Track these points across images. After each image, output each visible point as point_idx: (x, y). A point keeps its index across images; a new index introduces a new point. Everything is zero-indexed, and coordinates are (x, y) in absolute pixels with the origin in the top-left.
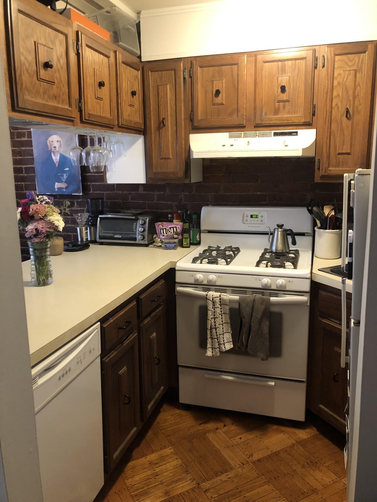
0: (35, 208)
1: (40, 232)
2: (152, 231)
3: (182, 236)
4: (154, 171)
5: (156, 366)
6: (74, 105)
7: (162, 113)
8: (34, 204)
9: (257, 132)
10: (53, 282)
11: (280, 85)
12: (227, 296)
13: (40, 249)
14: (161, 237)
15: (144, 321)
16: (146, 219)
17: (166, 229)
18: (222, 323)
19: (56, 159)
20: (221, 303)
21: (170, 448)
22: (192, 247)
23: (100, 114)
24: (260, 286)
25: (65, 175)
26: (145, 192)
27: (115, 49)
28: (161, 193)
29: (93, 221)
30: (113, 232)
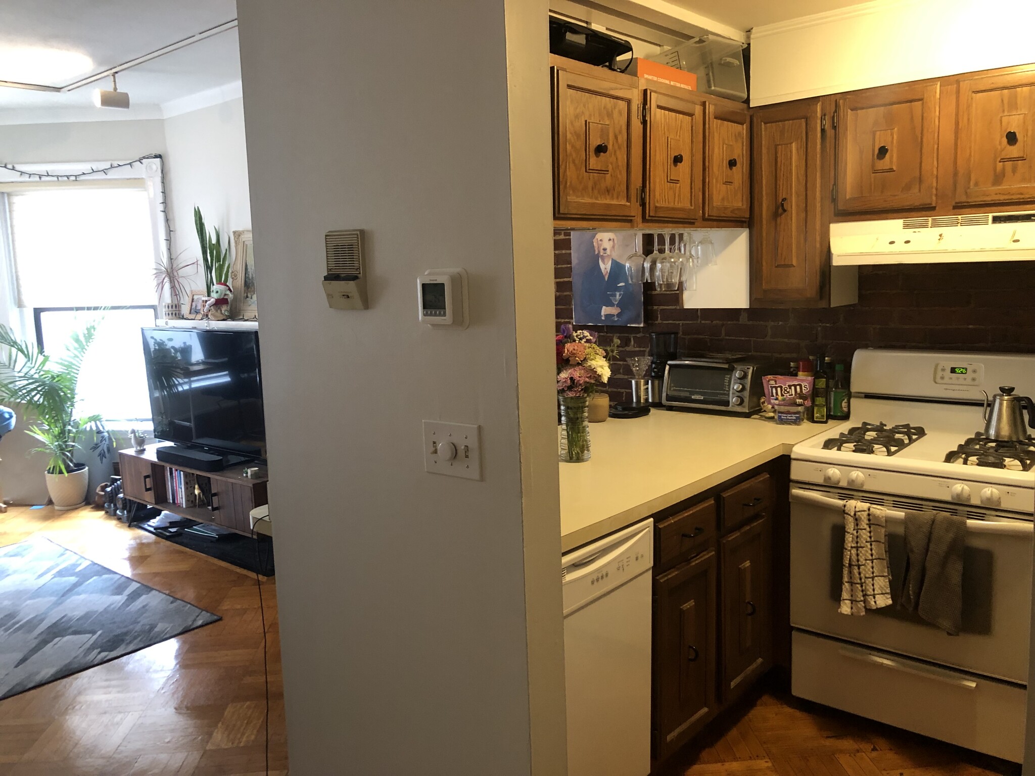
0: (571, 349)
1: (577, 384)
2: (758, 390)
3: (813, 401)
4: (764, 288)
5: (749, 617)
6: (633, 199)
7: (781, 191)
8: (571, 342)
9: (960, 217)
10: (590, 457)
11: (1005, 130)
12: (882, 511)
13: (575, 408)
14: (772, 401)
15: (729, 535)
16: (748, 368)
17: (781, 387)
18: (870, 557)
19: (606, 269)
20: (871, 522)
21: (766, 760)
22: (830, 422)
23: (673, 204)
24: (948, 498)
25: (618, 294)
26: (751, 323)
27: (704, 100)
28: (780, 323)
29: (659, 371)
30: (690, 389)
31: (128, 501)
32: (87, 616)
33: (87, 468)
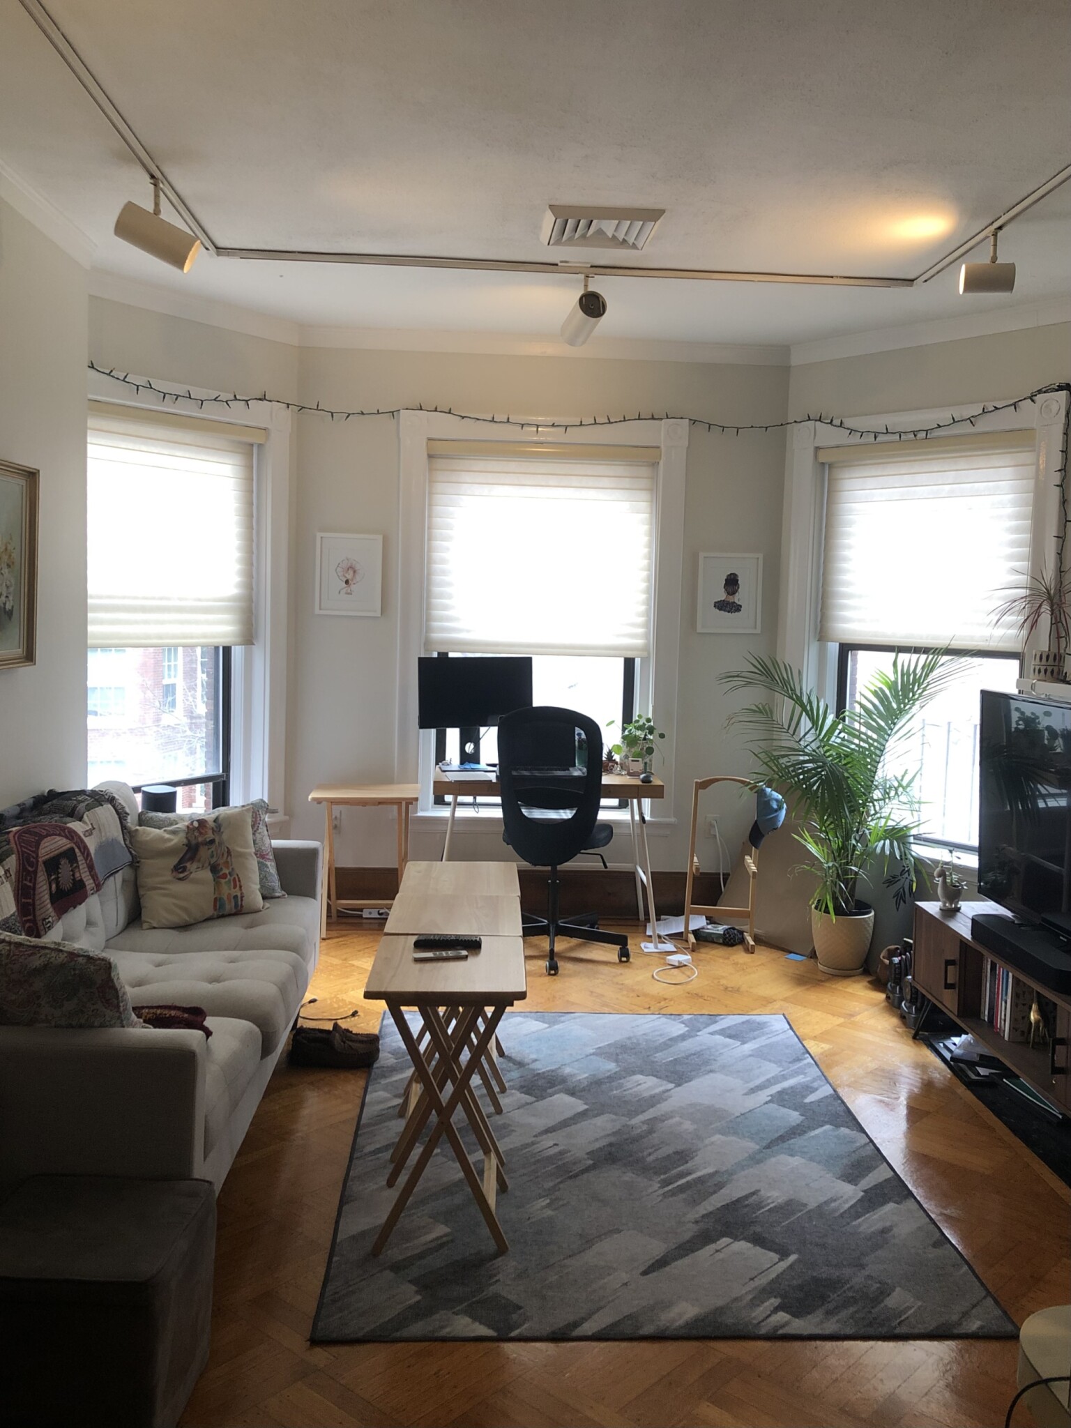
31: (920, 996)
32: (788, 1207)
33: (873, 914)
